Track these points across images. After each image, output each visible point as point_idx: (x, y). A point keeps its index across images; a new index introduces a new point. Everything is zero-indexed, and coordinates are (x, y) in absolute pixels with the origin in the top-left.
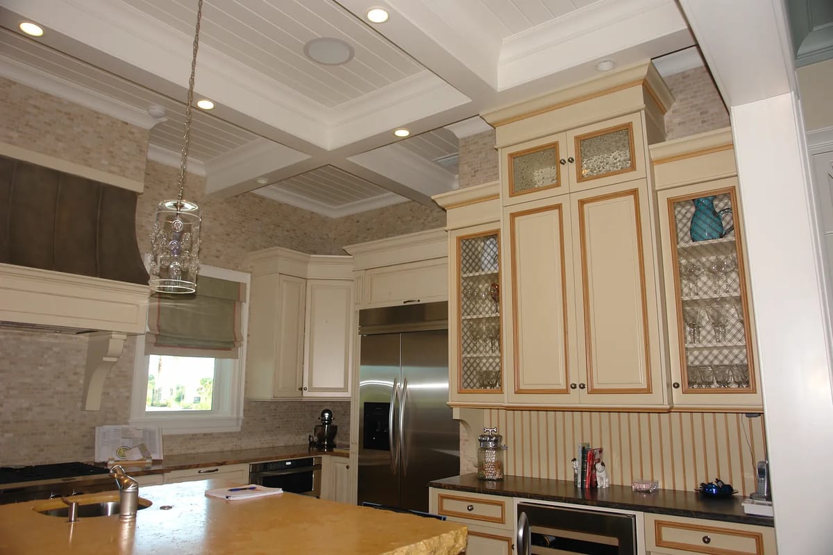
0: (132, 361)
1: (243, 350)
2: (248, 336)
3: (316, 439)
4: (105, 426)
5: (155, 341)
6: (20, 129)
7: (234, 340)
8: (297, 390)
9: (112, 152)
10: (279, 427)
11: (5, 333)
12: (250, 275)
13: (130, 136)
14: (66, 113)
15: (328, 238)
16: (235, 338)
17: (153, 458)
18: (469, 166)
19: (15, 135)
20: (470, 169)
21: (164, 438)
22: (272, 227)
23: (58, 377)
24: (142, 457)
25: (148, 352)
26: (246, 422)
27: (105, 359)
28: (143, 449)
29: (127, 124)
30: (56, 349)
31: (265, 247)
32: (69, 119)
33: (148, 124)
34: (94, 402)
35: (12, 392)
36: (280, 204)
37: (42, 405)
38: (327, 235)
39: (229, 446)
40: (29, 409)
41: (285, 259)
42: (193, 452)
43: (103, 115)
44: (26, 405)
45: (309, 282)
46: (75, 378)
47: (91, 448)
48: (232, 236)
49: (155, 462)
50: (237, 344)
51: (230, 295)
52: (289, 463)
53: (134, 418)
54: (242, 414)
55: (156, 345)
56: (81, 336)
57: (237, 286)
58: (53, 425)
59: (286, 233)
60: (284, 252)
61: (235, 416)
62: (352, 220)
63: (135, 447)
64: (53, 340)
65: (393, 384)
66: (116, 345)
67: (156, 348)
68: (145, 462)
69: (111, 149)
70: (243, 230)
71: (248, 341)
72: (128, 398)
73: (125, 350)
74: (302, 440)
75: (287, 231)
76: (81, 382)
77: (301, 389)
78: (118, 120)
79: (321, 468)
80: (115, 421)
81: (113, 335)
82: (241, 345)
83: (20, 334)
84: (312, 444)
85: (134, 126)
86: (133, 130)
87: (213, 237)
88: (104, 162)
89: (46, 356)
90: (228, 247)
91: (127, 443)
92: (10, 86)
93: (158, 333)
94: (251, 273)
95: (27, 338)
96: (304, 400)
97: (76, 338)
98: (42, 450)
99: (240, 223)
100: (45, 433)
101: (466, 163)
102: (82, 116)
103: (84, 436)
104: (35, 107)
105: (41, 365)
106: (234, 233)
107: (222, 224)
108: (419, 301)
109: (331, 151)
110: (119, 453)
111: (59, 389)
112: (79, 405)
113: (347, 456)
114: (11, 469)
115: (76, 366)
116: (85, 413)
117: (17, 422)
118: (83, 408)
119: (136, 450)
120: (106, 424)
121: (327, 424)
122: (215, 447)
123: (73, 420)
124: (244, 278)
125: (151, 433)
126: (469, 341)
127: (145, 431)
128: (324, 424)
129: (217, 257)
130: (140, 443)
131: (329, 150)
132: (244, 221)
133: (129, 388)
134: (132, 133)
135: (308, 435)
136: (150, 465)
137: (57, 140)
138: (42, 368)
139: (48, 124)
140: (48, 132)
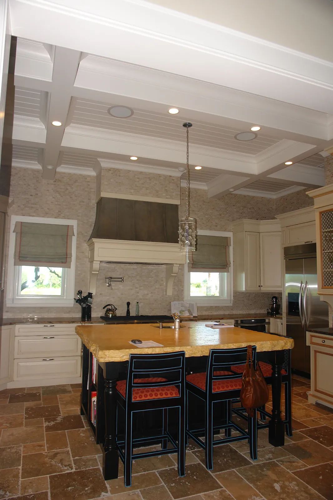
0: (183, 275)
1: (231, 269)
2: (233, 261)
3: (270, 311)
4: (174, 302)
5: (192, 266)
6: (134, 188)
7: (226, 264)
8: (258, 286)
9: (166, 190)
10: (251, 305)
11: (137, 266)
12: (232, 233)
13: (173, 181)
14: (148, 178)
15: (272, 209)
16: (227, 263)
17: (193, 315)
18: (329, 172)
19: (132, 191)
20: (330, 173)
21: (198, 308)
22: (242, 208)
23: (156, 282)
24: (189, 315)
25: (189, 271)
26: (235, 302)
27: (172, 275)
28: (189, 311)
29: (171, 176)
30: (154, 271)
31: (239, 219)
32: (149, 180)
33: (179, 174)
34: (170, 292)
35: (141, 288)
36: (245, 196)
37: (152, 293)
38: (271, 208)
39: (227, 313)
40: (148, 294)
41: (248, 224)
42: (211, 314)
43: (162, 175)
44: (146, 293)
45: (261, 234)
46: (162, 282)
47: (170, 310)
48: (222, 215)
49: (194, 317)
50: (228, 266)
51: (223, 243)
52: (254, 321)
53: (185, 299)
54: (232, 298)
55: (192, 268)
56: (163, 266)
57: (226, 239)
58: (156, 301)
59: (249, 210)
60: (246, 221)
61: (229, 299)
62: (284, 199)
63: (186, 310)
64: (153, 268)
65: (300, 284)
66: (176, 269)
67: (193, 269)
68: (190, 316)
69: (166, 189)
70: (228, 212)
71: (233, 264)
72: (183, 290)
73: (180, 270)
74: (264, 311)
75: (250, 209)
76: (165, 284)
77: (259, 286)
78: (167, 176)
79: (270, 324)
80: (178, 300)
81: (174, 265)
82: (230, 266)
83: (142, 266)
84: (268, 313)
85: (174, 177)
86: (174, 178)
87: (214, 217)
88: (164, 195)
89: (151, 274)
90: (221, 221)
91: (183, 309)
92: (129, 172)
93: (192, 263)
94: (232, 232)
95: (144, 267)
96: (262, 291)
97: (161, 266)
98: (153, 310)
99: (226, 209)
100: (153, 304)
101: (328, 170)
102: (154, 177)
103: (167, 305)
104: (138, 178)
105: (150, 277)
106: (224, 214)
107: (217, 210)
108: (312, 242)
109: (258, 175)
110: (180, 312)
111: (157, 287)
112: (165, 293)
113: (282, 319)
114: (143, 316)
115: (162, 278)
116: (167, 296)
117: (144, 299)
118: (166, 294)
119: (187, 312)
120: (175, 301)
121: (275, 303)
122: (221, 313)
123: (163, 299)
124: (229, 234)
125: (193, 305)
126: (329, 263)
127: (190, 304)
128: (274, 303)
129: (216, 226)
130: (188, 309)
131: (257, 174)
132: (227, 208)
133: (183, 286)
134: (173, 180)
135: (267, 308)
136: (192, 318)
137: (147, 189)
138: (150, 279)
139: (143, 184)
140: (143, 187)
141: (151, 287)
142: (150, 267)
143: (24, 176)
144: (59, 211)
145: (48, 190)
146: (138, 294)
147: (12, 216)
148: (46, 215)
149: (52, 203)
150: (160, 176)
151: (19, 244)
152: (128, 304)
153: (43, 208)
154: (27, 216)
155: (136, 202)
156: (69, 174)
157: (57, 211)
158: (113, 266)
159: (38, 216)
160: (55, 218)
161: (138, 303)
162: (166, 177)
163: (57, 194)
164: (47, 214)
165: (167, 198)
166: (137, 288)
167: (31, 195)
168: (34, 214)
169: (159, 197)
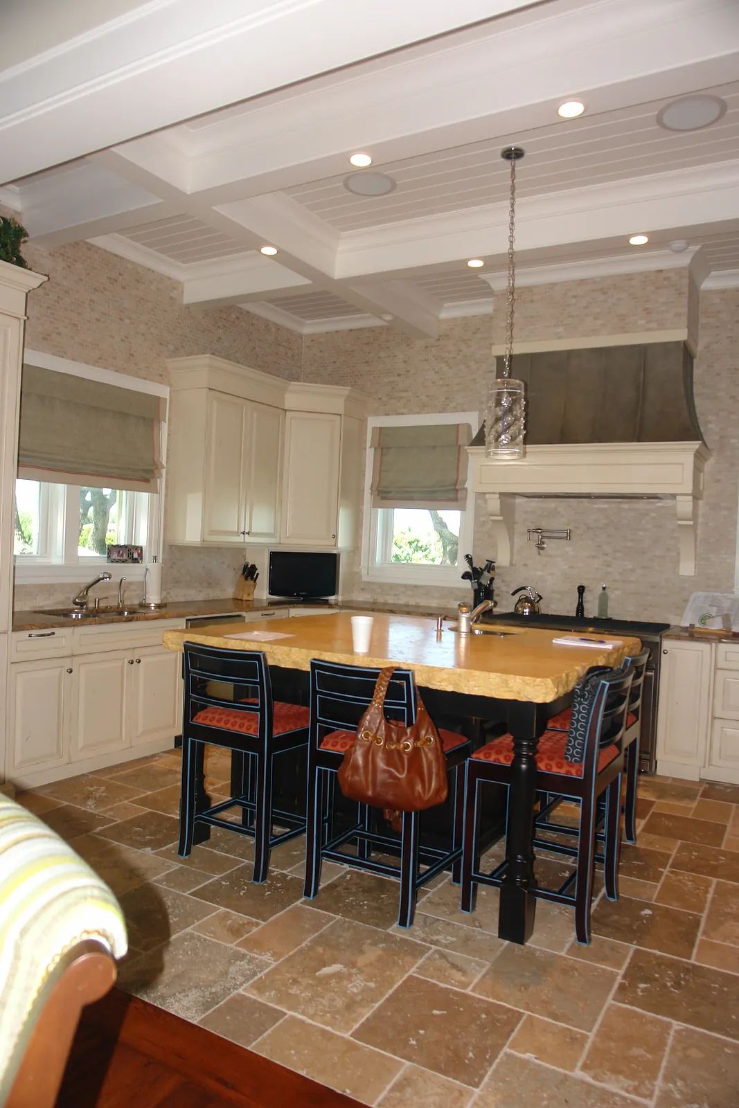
6: (565, 322)
13: (666, 283)
14: (600, 290)
17: (732, 631)
19: (560, 329)
23: (656, 542)
24: (723, 626)
27: (680, 523)
28: (726, 620)
29: (661, 271)
30: (653, 515)
32: (603, 294)
33: (683, 260)
35: (618, 555)
37: (644, 567)
40: (633, 570)
43: (636, 273)
44: (630, 567)
46: (672, 542)
58: (655, 587)
63: (717, 616)
66: (682, 508)
68: (725, 631)
69: (647, 306)
73: (725, 512)
81: (677, 498)
83: (620, 502)
85: (668, 270)
86: (668, 275)
89: (643, 522)
91: (713, 611)
95: (626, 506)
98: (646, 609)
100: (648, 594)
102: (615, 285)
104: (574, 297)
105: (640, 530)
111: (657, 552)
115: (673, 530)
116: (679, 577)
117: (623, 581)
118: (677, 572)
119: (719, 620)
130: (725, 612)
134: (668, 279)
137: (596, 319)
138: (641, 533)
139: (586, 307)
140: (587, 315)
141: (643, 553)
142: (640, 505)
143: (387, 342)
144: (446, 398)
145: (427, 360)
146: (610, 569)
147: (369, 419)
148: (423, 408)
149: (434, 383)
150: (629, 277)
151: (380, 470)
152: (581, 590)
153: (418, 397)
154: (393, 415)
155: (570, 354)
156: (465, 318)
157: (443, 399)
158: (552, 504)
159: (411, 412)
160: (440, 412)
161: (604, 588)
162: (645, 276)
163: (444, 365)
164: (424, 406)
165: (648, 330)
166: (607, 555)
167: (399, 375)
168: (404, 411)
169: (627, 332)
